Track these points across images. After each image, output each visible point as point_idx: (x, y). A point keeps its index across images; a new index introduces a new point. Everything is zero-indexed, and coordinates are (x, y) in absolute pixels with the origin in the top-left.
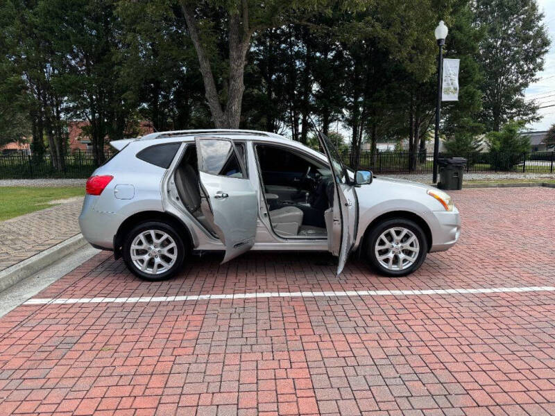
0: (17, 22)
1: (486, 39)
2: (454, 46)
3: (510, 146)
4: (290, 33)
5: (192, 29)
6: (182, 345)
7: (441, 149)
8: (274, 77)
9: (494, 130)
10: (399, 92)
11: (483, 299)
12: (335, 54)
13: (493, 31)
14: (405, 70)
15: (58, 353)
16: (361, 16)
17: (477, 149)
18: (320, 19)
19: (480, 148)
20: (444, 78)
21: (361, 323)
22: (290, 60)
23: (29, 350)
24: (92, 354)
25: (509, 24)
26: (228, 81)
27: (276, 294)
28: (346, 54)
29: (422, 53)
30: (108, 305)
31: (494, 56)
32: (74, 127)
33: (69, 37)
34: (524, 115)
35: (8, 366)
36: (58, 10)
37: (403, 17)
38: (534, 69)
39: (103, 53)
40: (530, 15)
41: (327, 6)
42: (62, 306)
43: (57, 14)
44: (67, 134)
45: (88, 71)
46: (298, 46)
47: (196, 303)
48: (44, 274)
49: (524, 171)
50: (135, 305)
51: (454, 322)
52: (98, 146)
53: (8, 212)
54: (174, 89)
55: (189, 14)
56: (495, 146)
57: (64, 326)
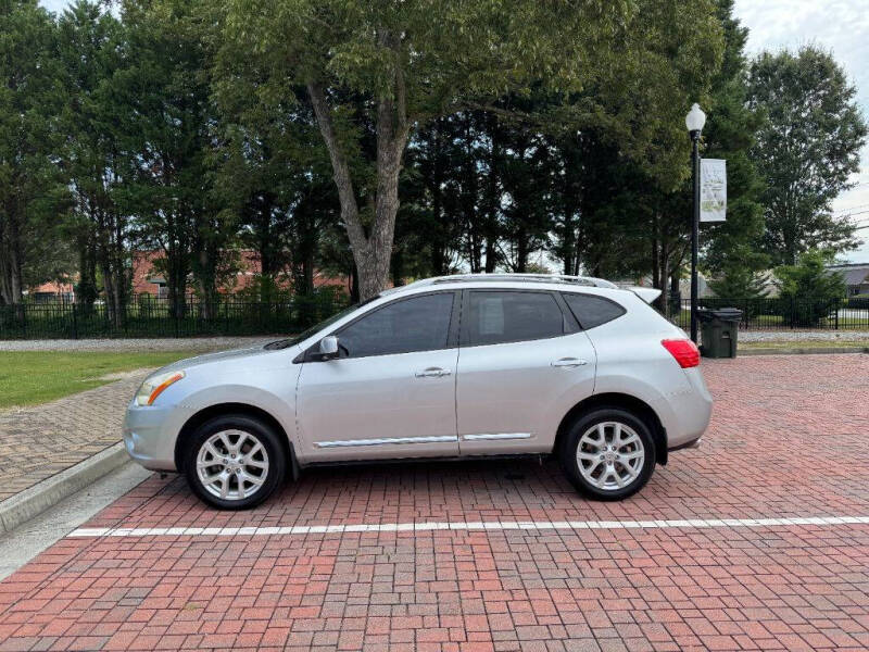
0: (67, 109)
1: (768, 127)
2: (717, 140)
3: (813, 288)
4: (467, 121)
5: (321, 119)
6: (303, 604)
7: (704, 292)
8: (443, 186)
9: (787, 263)
10: (634, 207)
11: (764, 536)
12: (536, 152)
13: (778, 115)
14: (643, 175)
15: (121, 612)
16: (575, 98)
17: (761, 293)
18: (513, 102)
19: (765, 290)
20: (702, 188)
21: (574, 572)
22: (468, 161)
23: (78, 607)
24: (170, 615)
25: (802, 102)
26: (375, 194)
27: (444, 526)
28: (552, 151)
29: (667, 149)
30: (193, 539)
31: (781, 150)
32: (143, 261)
33: (141, 131)
34: (833, 239)
35: (46, 632)
36: (126, 92)
37: (637, 98)
38: (845, 170)
39: (191, 153)
40: (834, 91)
41: (523, 84)
42: (126, 540)
43: (125, 97)
44: (132, 271)
45: (167, 177)
46: (479, 140)
47: (323, 538)
48: (98, 490)
49: (836, 327)
50: (232, 539)
51: (718, 572)
52: (177, 290)
53: (43, 392)
54: (294, 205)
55: (318, 97)
56: (789, 289)
57: (129, 571)
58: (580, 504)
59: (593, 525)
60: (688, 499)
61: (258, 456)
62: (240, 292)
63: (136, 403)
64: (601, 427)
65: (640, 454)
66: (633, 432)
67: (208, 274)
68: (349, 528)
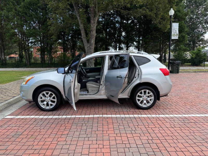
0: (14, 10)
1: (190, 15)
2: (177, 18)
3: (199, 56)
4: (114, 13)
6: (61, 137)
7: (172, 57)
8: (108, 30)
9: (193, 50)
10: (155, 36)
11: (184, 119)
12: (131, 22)
13: (192, 12)
14: (158, 27)
15: (13, 139)
16: (141, 7)
17: (186, 58)
18: (126, 8)
19: (187, 57)
21: (134, 129)
22: (114, 24)
23: (3, 137)
24: (26, 140)
25: (199, 9)
26: (90, 32)
27: (101, 116)
28: (135, 21)
29: (164, 21)
30: (36, 119)
31: (193, 22)
32: (34, 49)
33: (32, 16)
34: (205, 44)
36: (28, 6)
37: (157, 7)
39: (44, 22)
40: (207, 6)
41: (128, 3)
42: (19, 119)
43: (28, 7)
44: (31, 51)
45: (39, 28)
46: (117, 18)
47: (70, 119)
49: (204, 66)
50: (46, 119)
52: (43, 56)
53: (6, 81)
54: (70, 35)
55: (76, 7)
56: (193, 56)
57: (18, 127)
58: (137, 110)
59: (140, 116)
60: (165, 109)
61: (54, 98)
62: (58, 57)
63: (23, 84)
64: (143, 91)
65: (153, 98)
66: (151, 92)
67: (50, 52)
68: (77, 116)
